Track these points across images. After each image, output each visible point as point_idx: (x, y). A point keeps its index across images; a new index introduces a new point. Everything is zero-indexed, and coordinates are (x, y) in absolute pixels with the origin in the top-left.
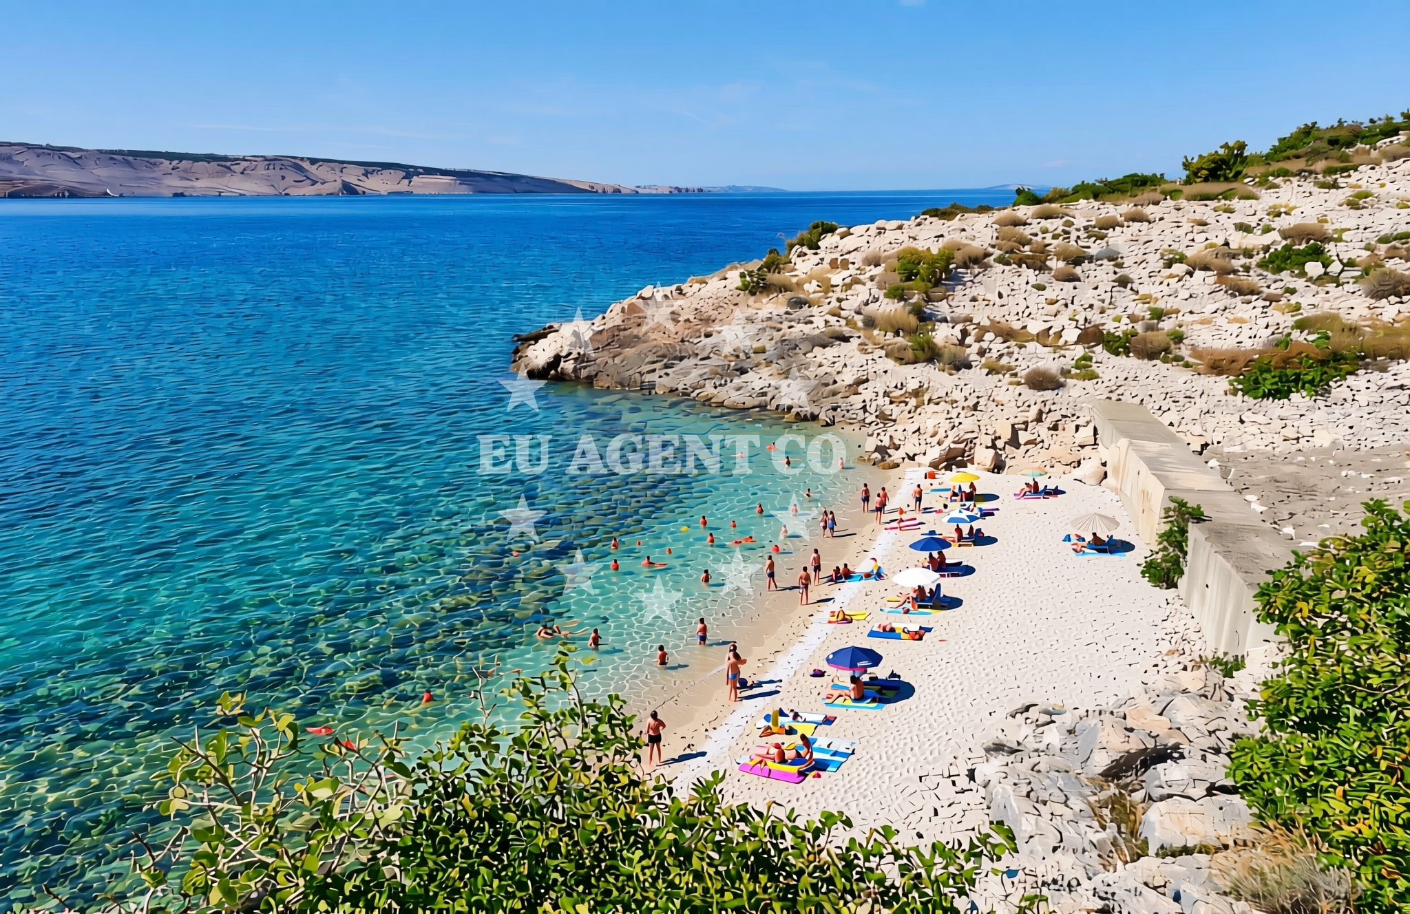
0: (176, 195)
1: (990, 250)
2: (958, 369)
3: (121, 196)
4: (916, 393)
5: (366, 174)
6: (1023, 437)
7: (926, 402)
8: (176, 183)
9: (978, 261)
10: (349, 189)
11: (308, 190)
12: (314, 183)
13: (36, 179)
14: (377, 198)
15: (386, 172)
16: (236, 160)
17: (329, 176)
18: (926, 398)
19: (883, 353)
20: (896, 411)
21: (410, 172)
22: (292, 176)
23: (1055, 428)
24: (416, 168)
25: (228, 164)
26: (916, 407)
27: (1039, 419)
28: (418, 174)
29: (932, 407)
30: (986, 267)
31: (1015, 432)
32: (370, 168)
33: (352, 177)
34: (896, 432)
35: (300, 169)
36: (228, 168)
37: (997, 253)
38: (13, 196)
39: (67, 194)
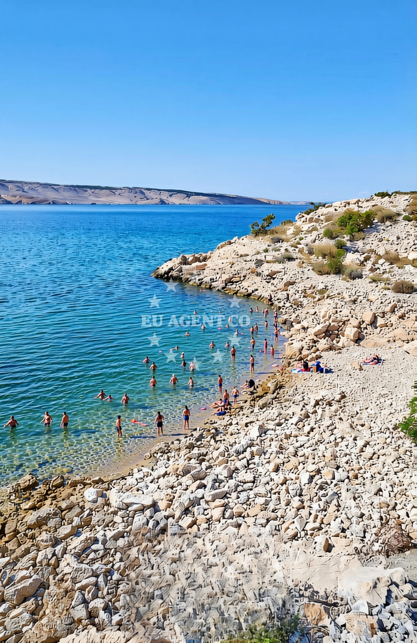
0: (93, 204)
1: (403, 213)
2: (354, 279)
3: (72, 204)
4: (322, 292)
5: (171, 196)
6: (380, 321)
7: (326, 297)
8: (93, 199)
9: (391, 218)
10: (162, 202)
11: (145, 202)
12: (148, 199)
13: (41, 197)
14: (174, 205)
15: (179, 194)
16: (116, 189)
17: (154, 196)
18: (326, 295)
19: (311, 268)
20: (305, 301)
21: (189, 194)
22: (139, 196)
23: (402, 317)
24: (192, 193)
25: (114, 191)
26: (319, 300)
27: (393, 311)
28: (193, 195)
29: (328, 301)
30: (396, 222)
31: (375, 318)
32: (172, 192)
33: (165, 196)
34: (302, 312)
35: (142, 193)
36: (114, 193)
37: (405, 214)
38: (33, 203)
39: (51, 203)
